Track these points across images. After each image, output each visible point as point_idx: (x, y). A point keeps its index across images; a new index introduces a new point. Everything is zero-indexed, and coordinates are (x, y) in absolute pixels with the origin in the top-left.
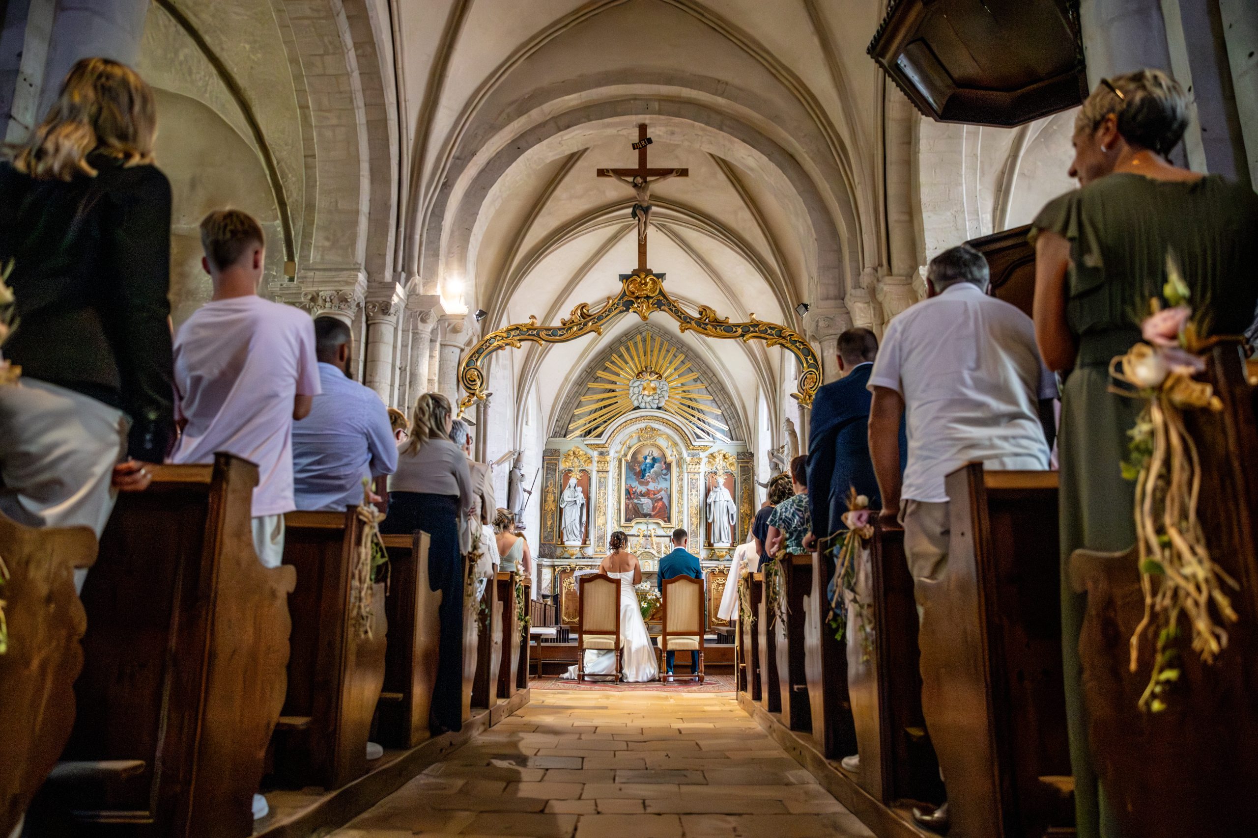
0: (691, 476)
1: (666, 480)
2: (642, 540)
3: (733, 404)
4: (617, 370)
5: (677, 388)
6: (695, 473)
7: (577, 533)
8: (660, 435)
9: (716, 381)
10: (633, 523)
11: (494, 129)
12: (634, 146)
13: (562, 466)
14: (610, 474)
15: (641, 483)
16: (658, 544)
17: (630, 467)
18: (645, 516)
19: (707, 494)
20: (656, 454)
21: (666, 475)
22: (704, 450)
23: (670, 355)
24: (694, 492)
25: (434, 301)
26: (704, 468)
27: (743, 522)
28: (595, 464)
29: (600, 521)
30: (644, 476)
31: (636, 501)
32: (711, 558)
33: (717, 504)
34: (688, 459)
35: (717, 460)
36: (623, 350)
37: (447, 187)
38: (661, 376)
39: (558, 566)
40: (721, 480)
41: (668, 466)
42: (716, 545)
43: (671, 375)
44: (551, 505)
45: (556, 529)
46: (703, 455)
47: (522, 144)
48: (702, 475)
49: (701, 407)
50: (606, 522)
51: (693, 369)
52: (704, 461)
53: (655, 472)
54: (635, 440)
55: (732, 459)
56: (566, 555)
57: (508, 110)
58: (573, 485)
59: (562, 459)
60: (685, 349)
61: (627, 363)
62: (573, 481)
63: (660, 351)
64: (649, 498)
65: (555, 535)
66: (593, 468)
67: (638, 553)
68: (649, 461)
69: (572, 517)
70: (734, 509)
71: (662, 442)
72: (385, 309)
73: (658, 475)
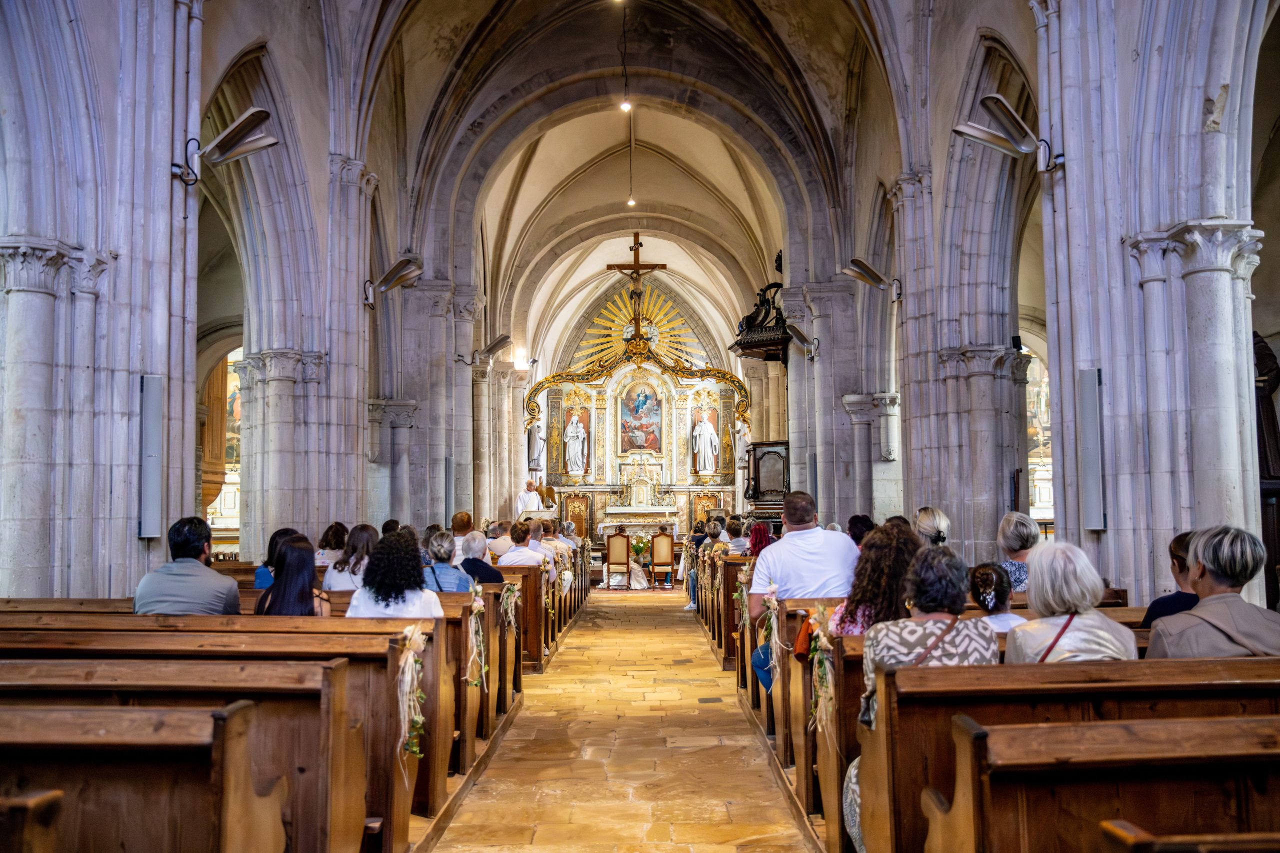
0: (679, 411)
1: (657, 415)
2: (637, 468)
3: (716, 345)
4: (613, 317)
5: (666, 332)
6: (683, 409)
7: (580, 464)
8: (651, 375)
9: (701, 324)
10: (628, 454)
11: (540, 246)
12: (631, 249)
13: (564, 404)
14: (608, 410)
15: (635, 419)
16: (651, 471)
17: (625, 404)
18: (639, 447)
19: (693, 428)
20: (648, 392)
21: (657, 410)
22: (691, 388)
23: (661, 301)
24: (682, 425)
25: (511, 365)
26: (691, 404)
27: (725, 452)
28: (594, 402)
29: (600, 452)
30: (637, 412)
31: (630, 434)
32: (697, 484)
33: (702, 436)
34: (677, 397)
35: (702, 397)
36: (616, 297)
37: (513, 286)
38: (651, 322)
39: (564, 493)
40: (705, 415)
41: (659, 403)
42: (701, 473)
43: (661, 320)
44: (555, 439)
45: (561, 460)
46: (690, 393)
47: (558, 251)
48: (689, 410)
49: (688, 350)
50: (605, 453)
51: (682, 314)
52: (691, 397)
53: (648, 409)
54: (629, 379)
55: (716, 396)
56: (570, 483)
57: (549, 232)
58: (575, 422)
59: (564, 398)
60: (673, 295)
61: (620, 310)
62: (575, 419)
63: (651, 296)
64: (642, 431)
65: (561, 465)
66: (592, 405)
67: (634, 480)
68: (642, 398)
69: (574, 450)
70: (716, 441)
71: (654, 381)
72: (484, 374)
73: (650, 410)
